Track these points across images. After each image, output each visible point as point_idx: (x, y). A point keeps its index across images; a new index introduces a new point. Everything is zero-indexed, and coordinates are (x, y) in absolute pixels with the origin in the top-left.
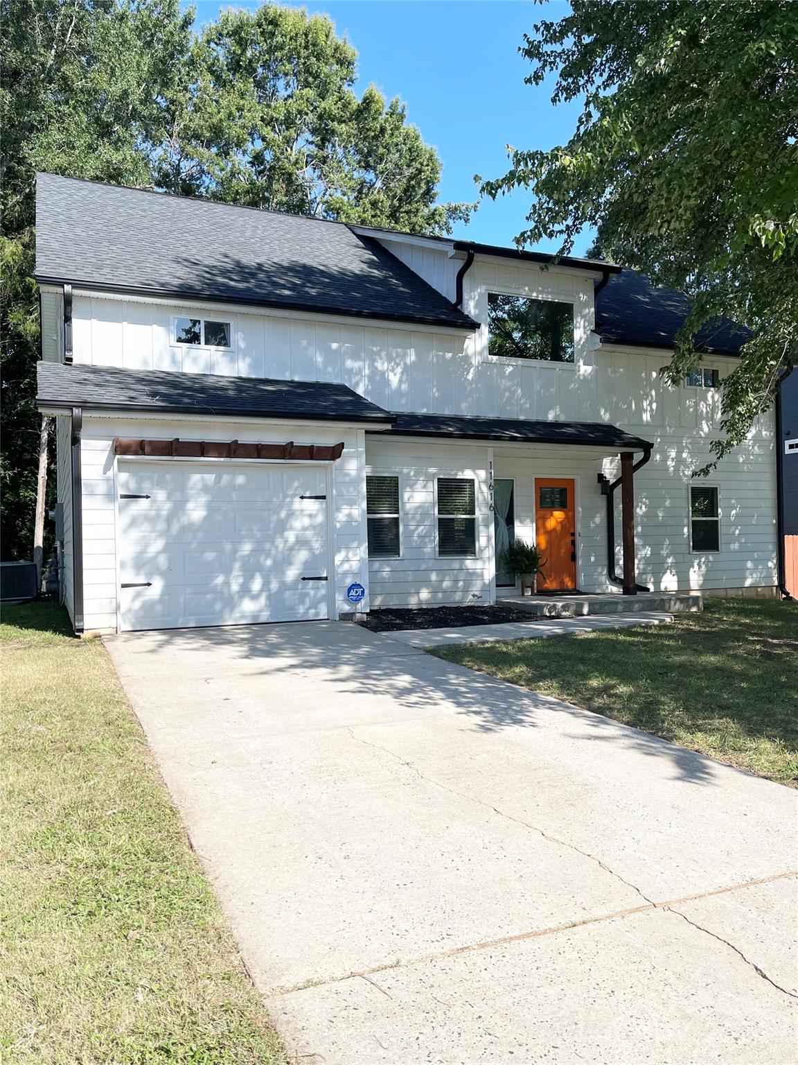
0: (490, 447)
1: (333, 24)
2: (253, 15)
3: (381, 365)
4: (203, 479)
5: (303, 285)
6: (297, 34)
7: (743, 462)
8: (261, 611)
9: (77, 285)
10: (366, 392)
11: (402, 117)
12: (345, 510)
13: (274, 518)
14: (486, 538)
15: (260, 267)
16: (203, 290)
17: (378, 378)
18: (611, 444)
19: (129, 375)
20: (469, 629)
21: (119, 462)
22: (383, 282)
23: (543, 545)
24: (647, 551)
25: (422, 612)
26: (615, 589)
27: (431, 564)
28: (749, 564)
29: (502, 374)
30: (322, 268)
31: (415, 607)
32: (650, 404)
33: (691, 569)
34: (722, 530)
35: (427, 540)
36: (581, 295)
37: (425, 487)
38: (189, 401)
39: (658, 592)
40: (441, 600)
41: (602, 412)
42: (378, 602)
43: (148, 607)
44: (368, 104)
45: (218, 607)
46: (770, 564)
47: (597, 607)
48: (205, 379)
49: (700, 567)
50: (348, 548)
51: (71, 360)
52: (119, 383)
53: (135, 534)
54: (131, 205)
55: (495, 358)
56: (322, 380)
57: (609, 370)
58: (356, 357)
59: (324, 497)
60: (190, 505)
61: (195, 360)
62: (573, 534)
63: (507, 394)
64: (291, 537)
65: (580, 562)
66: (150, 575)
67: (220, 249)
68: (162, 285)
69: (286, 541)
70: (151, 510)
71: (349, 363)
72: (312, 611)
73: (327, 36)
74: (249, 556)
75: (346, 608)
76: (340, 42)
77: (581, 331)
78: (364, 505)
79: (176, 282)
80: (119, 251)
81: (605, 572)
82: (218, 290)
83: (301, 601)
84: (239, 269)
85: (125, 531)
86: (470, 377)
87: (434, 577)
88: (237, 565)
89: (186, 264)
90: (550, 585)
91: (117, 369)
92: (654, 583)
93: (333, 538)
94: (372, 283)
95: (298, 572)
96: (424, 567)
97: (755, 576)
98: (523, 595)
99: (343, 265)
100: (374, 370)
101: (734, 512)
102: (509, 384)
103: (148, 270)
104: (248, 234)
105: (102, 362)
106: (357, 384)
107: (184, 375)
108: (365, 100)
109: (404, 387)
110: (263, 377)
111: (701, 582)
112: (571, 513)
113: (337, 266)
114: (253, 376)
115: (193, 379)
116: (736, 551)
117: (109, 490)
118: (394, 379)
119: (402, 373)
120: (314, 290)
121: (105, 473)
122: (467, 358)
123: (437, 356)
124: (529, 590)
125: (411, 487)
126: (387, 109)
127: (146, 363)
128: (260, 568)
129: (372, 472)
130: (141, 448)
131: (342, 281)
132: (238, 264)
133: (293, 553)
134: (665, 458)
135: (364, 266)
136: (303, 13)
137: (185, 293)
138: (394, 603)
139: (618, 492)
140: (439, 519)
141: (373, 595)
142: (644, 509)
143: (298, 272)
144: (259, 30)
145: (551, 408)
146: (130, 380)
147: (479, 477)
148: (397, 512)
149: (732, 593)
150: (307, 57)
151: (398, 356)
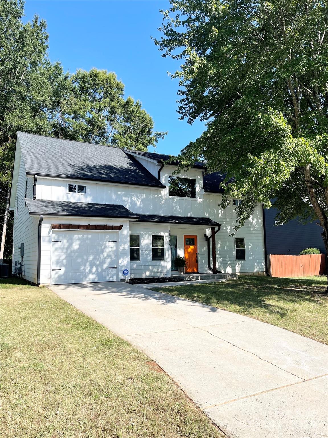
0: (169, 226)
1: (116, 76)
2: (88, 73)
3: (134, 199)
4: (78, 236)
5: (109, 173)
6: (104, 80)
7: (253, 230)
8: (95, 278)
9: (38, 175)
10: (129, 207)
11: (140, 107)
12: (123, 246)
13: (100, 248)
14: (168, 255)
15: (95, 167)
16: (78, 175)
17: (133, 203)
18: (208, 225)
19: (54, 203)
20: (161, 283)
21: (53, 231)
22: (134, 171)
23: (187, 257)
24: (221, 259)
25: (147, 279)
26: (211, 272)
27: (150, 263)
28: (256, 264)
29: (173, 202)
30: (115, 166)
31: (144, 278)
32: (221, 211)
33: (236, 266)
34: (246, 253)
35: (148, 255)
36: (198, 177)
37: (148, 238)
38: (75, 212)
39: (225, 273)
40: (153, 275)
41: (206, 214)
42: (132, 276)
43: (59, 277)
44: (128, 103)
45: (82, 277)
46: (263, 264)
47: (203, 277)
48: (78, 204)
49: (239, 265)
50: (123, 258)
51: (35, 198)
52: (52, 206)
53: (56, 253)
54: (50, 144)
55: (171, 197)
56: (115, 204)
57: (208, 200)
58: (126, 196)
59: (116, 242)
60: (74, 244)
61: (74, 197)
62: (197, 254)
63: (175, 208)
64: (105, 254)
65: (199, 263)
66: (61, 266)
67: (81, 160)
68: (65, 174)
69: (104, 256)
70: (61, 246)
71: (124, 198)
72: (111, 278)
73: (114, 80)
74: (92, 261)
75: (123, 277)
76: (119, 82)
77: (199, 188)
78: (129, 244)
79: (69, 173)
80: (50, 162)
81: (207, 266)
82: (83, 176)
83: (108, 275)
84: (88, 168)
85: (54, 252)
86: (163, 203)
87: (151, 268)
88: (88, 264)
89: (71, 166)
90: (189, 270)
91: (49, 201)
92: (224, 270)
93: (118, 255)
94: (131, 172)
95: (107, 266)
96: (147, 264)
97: (257, 268)
98: (180, 274)
99: (121, 165)
100: (132, 201)
101: (250, 247)
102: (175, 205)
103: (60, 169)
104: (89, 154)
105: (44, 198)
106: (126, 205)
107: (71, 202)
108: (127, 102)
109: (141, 206)
110: (96, 203)
111: (239, 270)
112: (196, 247)
113: (119, 165)
114: (93, 203)
115: (74, 204)
116: (251, 260)
117: (49, 240)
118: (138, 203)
119: (141, 201)
120: (113, 175)
121: (48, 234)
122: (162, 197)
123: (152, 196)
124: (182, 272)
125: (144, 238)
126: (135, 104)
127: (58, 198)
128: (95, 264)
129: (131, 233)
130: (60, 227)
131: (122, 172)
132: (88, 166)
133: (106, 259)
134: (227, 229)
135: (128, 165)
136: (106, 72)
137: (72, 177)
138: (138, 277)
139: (211, 240)
140: (153, 249)
141: (131, 274)
142: (220, 246)
143: (107, 168)
144: (90, 78)
145: (190, 212)
146: (55, 205)
147: (166, 235)
148: (139, 246)
149: (250, 274)
150: (107, 88)
151: (139, 196)
